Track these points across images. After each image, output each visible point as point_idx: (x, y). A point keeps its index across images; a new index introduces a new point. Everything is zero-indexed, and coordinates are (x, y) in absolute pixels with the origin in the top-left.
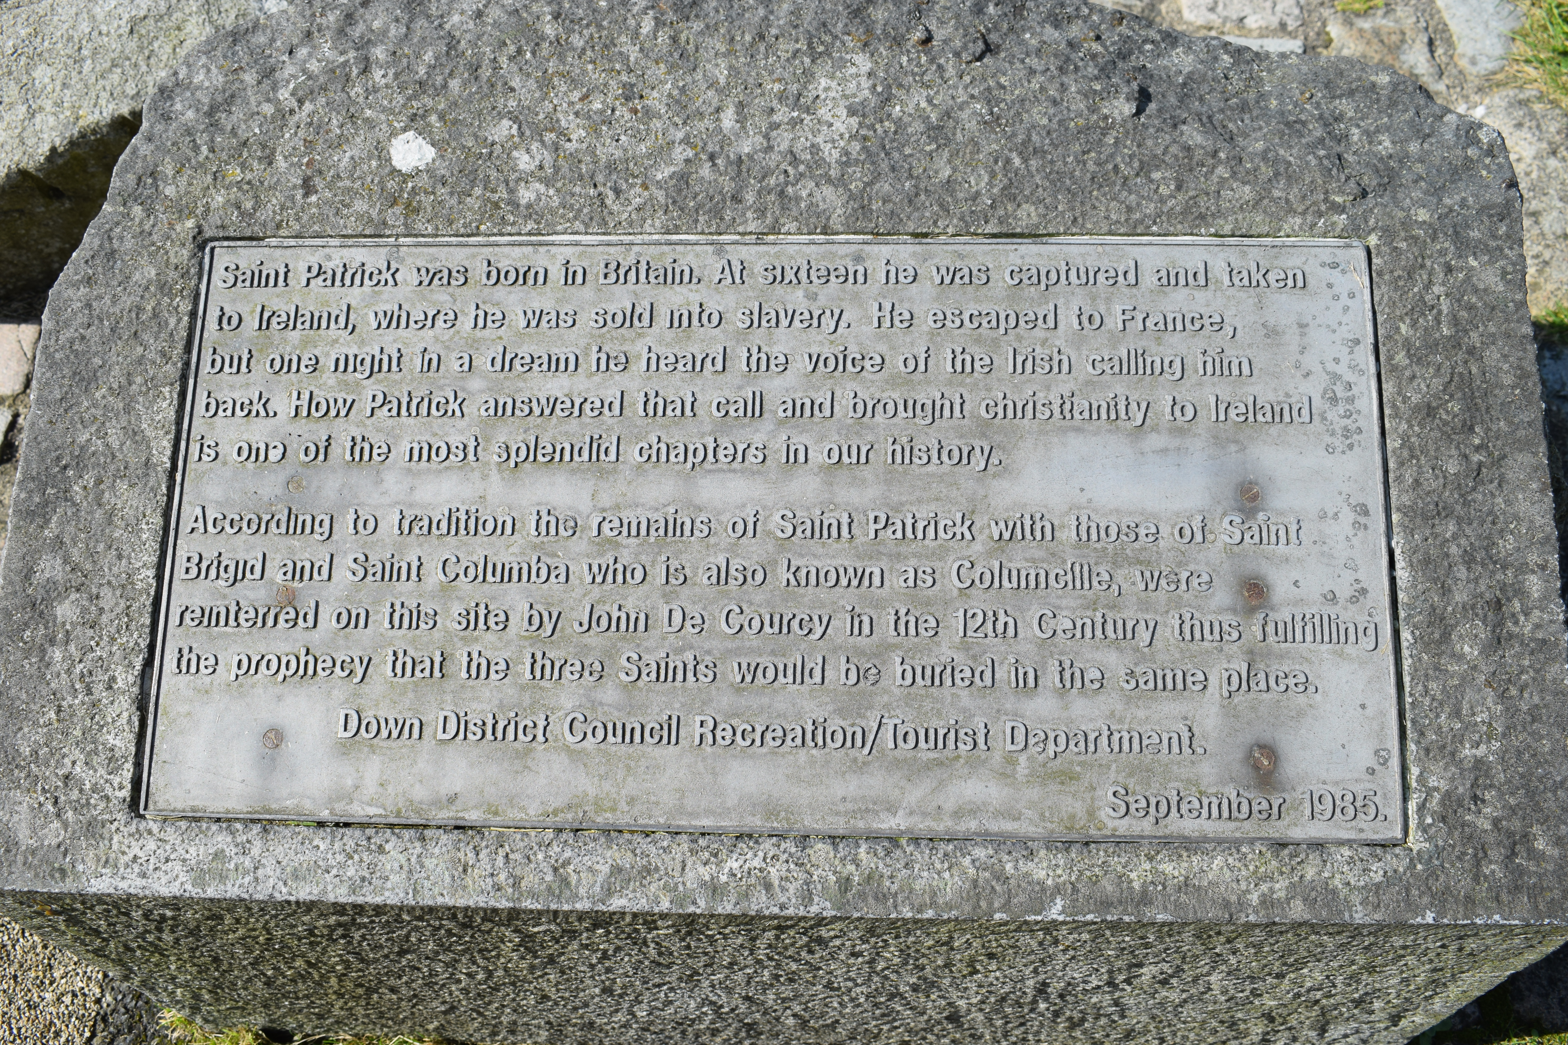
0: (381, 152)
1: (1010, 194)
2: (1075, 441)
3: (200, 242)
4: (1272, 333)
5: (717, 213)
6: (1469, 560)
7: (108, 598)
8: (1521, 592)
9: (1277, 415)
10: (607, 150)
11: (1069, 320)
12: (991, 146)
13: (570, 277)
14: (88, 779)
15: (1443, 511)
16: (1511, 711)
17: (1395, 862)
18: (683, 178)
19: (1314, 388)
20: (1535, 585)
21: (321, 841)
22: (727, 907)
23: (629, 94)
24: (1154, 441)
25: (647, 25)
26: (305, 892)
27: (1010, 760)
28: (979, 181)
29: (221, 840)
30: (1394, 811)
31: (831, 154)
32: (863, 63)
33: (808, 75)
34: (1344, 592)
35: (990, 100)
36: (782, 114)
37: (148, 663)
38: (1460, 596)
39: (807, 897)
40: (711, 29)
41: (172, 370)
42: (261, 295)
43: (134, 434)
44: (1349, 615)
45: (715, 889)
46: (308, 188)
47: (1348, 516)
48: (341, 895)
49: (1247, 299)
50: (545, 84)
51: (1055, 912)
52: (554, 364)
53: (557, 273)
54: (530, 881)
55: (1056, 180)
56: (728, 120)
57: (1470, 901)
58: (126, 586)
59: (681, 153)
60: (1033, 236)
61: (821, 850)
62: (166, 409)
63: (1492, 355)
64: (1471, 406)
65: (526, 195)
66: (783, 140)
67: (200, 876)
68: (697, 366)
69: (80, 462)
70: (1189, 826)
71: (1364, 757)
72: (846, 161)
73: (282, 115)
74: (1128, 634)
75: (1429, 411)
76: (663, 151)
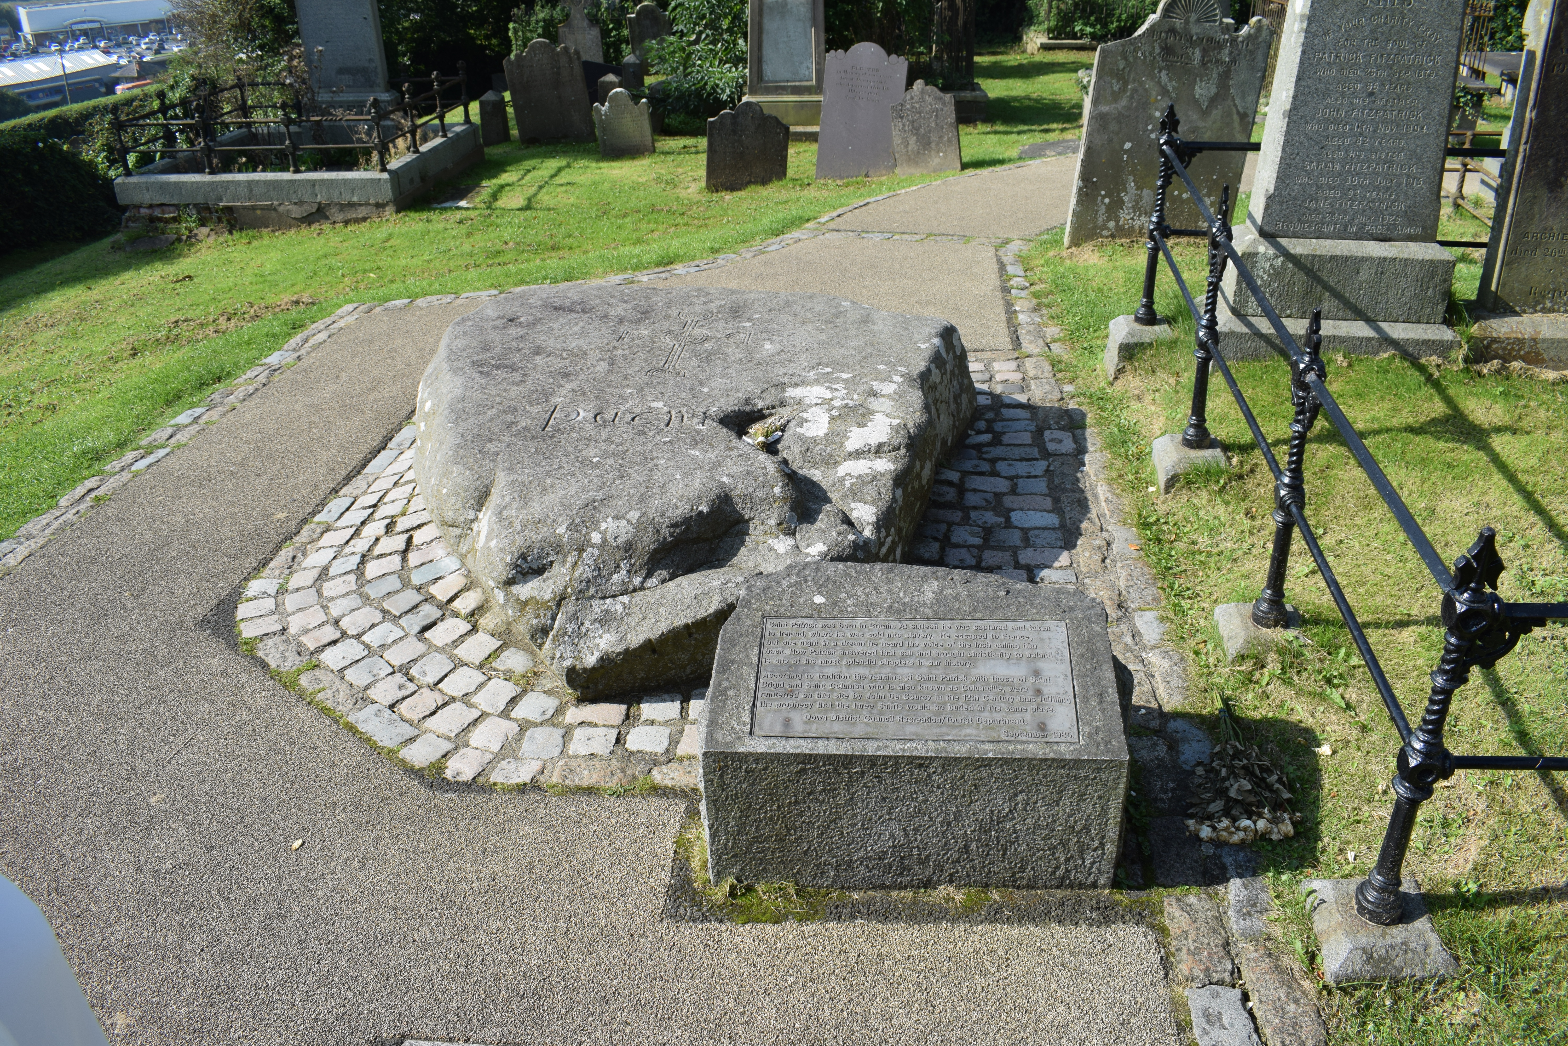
0: (811, 599)
1: (974, 610)
2: (992, 662)
3: (763, 617)
4: (1042, 640)
5: (899, 614)
6: (1093, 685)
7: (742, 690)
8: (1107, 692)
9: (1043, 656)
10: (870, 600)
11: (990, 637)
12: (969, 601)
13: (862, 627)
14: (738, 728)
15: (1086, 676)
16: (1105, 716)
17: (1076, 746)
18: (890, 606)
19: (1053, 651)
20: (1110, 691)
21: (801, 741)
22: (907, 754)
23: (875, 588)
24: (1012, 661)
25: (880, 574)
26: (797, 751)
27: (978, 725)
28: (966, 608)
29: (775, 740)
30: (1076, 736)
31: (928, 602)
32: (936, 583)
33: (922, 586)
34: (1062, 691)
35: (968, 591)
36: (915, 594)
37: (753, 705)
38: (1091, 693)
39: (927, 751)
40: (896, 575)
41: (757, 643)
42: (780, 629)
43: (748, 657)
44: (1063, 697)
45: (904, 750)
46: (792, 606)
47: (1062, 677)
48: (807, 752)
49: (1036, 633)
50: (854, 586)
51: (991, 755)
52: (858, 645)
53: (858, 626)
54: (856, 748)
55: (986, 608)
56: (902, 594)
57: (1096, 754)
58: (747, 689)
59: (889, 601)
60: (980, 619)
61: (931, 743)
62: (756, 650)
63: (1098, 644)
64: (1093, 654)
65: (850, 609)
66: (916, 599)
67: (769, 748)
68: (895, 646)
69: (733, 662)
70: (1024, 739)
71: (1068, 725)
72: (932, 603)
73: (784, 591)
74: (1007, 700)
75: (1083, 656)
76: (885, 601)
